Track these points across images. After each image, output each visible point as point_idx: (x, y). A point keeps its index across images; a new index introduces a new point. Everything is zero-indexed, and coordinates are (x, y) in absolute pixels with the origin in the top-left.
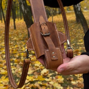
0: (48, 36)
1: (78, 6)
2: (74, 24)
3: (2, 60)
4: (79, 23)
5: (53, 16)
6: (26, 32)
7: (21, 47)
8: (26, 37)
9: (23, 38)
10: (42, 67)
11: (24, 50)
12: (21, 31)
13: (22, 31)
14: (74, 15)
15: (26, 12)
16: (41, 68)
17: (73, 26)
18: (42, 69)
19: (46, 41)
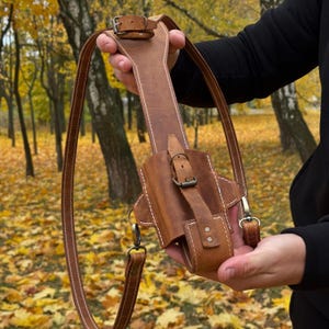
0: (192, 186)
1: (287, 93)
2: (275, 155)
3: (18, 277)
4: (292, 154)
5: (199, 127)
6: (101, 181)
7: (84, 233)
8: (101, 198)
9: (92, 200)
10: (160, 303)
11: (96, 243)
12: (82, 175)
13: (85, 178)
14: (275, 124)
15: (104, 110)
16: (158, 306)
17: (268, 163)
18: (160, 311)
19: (188, 199)
